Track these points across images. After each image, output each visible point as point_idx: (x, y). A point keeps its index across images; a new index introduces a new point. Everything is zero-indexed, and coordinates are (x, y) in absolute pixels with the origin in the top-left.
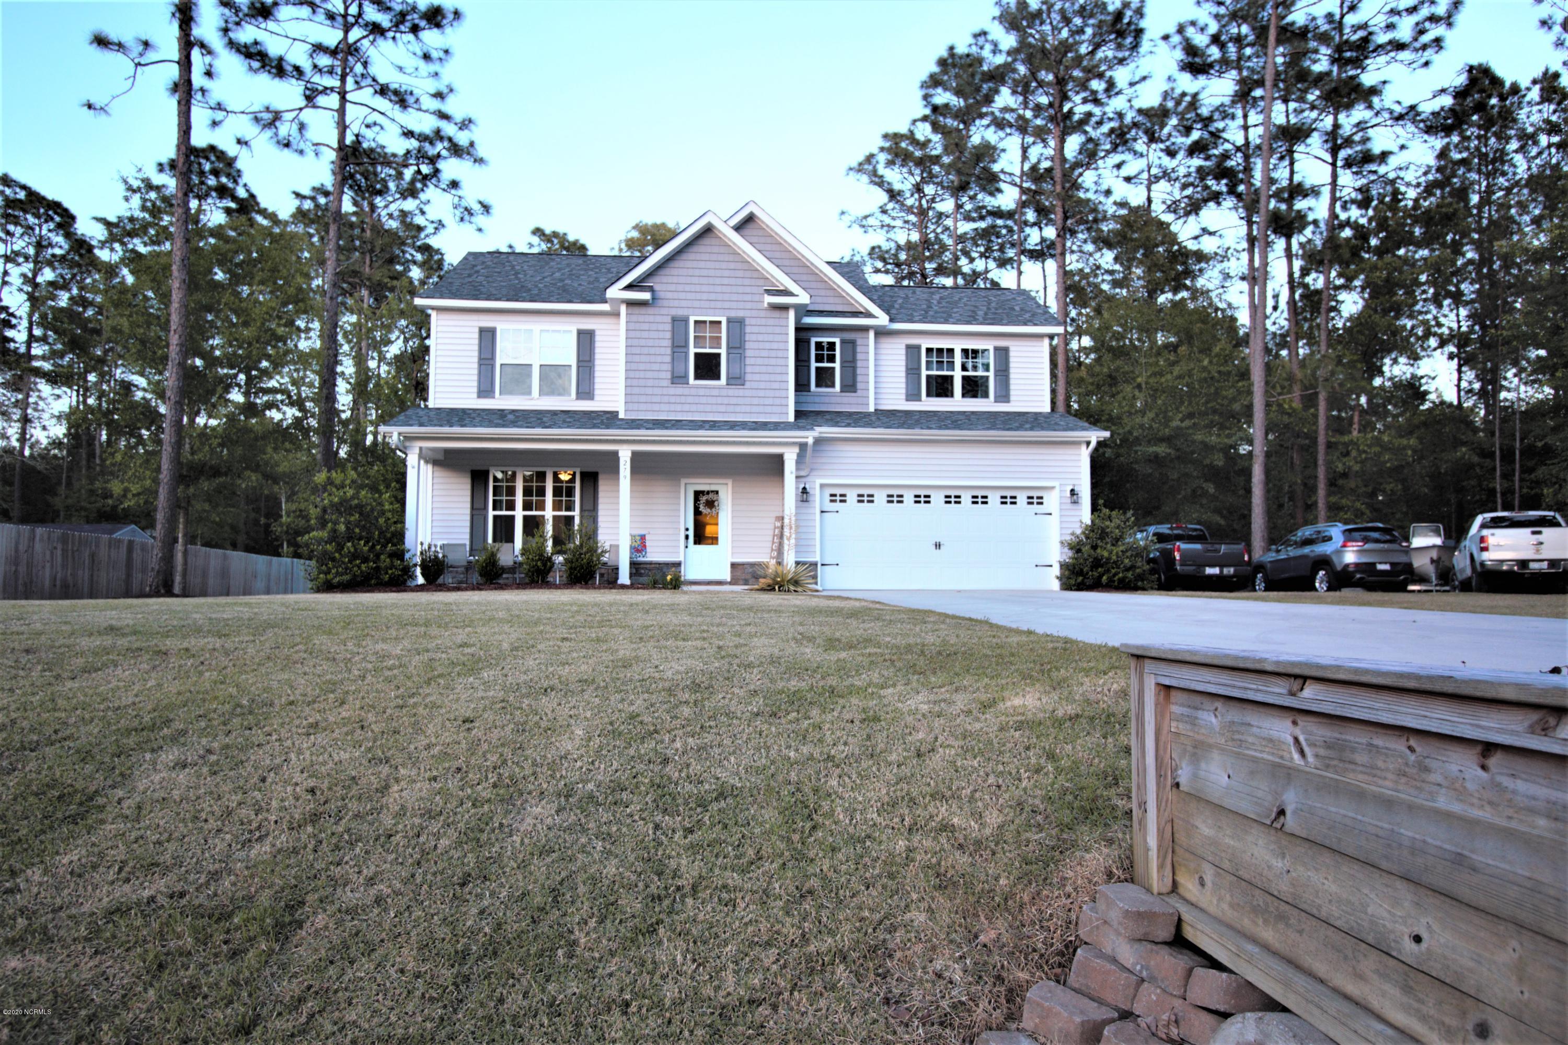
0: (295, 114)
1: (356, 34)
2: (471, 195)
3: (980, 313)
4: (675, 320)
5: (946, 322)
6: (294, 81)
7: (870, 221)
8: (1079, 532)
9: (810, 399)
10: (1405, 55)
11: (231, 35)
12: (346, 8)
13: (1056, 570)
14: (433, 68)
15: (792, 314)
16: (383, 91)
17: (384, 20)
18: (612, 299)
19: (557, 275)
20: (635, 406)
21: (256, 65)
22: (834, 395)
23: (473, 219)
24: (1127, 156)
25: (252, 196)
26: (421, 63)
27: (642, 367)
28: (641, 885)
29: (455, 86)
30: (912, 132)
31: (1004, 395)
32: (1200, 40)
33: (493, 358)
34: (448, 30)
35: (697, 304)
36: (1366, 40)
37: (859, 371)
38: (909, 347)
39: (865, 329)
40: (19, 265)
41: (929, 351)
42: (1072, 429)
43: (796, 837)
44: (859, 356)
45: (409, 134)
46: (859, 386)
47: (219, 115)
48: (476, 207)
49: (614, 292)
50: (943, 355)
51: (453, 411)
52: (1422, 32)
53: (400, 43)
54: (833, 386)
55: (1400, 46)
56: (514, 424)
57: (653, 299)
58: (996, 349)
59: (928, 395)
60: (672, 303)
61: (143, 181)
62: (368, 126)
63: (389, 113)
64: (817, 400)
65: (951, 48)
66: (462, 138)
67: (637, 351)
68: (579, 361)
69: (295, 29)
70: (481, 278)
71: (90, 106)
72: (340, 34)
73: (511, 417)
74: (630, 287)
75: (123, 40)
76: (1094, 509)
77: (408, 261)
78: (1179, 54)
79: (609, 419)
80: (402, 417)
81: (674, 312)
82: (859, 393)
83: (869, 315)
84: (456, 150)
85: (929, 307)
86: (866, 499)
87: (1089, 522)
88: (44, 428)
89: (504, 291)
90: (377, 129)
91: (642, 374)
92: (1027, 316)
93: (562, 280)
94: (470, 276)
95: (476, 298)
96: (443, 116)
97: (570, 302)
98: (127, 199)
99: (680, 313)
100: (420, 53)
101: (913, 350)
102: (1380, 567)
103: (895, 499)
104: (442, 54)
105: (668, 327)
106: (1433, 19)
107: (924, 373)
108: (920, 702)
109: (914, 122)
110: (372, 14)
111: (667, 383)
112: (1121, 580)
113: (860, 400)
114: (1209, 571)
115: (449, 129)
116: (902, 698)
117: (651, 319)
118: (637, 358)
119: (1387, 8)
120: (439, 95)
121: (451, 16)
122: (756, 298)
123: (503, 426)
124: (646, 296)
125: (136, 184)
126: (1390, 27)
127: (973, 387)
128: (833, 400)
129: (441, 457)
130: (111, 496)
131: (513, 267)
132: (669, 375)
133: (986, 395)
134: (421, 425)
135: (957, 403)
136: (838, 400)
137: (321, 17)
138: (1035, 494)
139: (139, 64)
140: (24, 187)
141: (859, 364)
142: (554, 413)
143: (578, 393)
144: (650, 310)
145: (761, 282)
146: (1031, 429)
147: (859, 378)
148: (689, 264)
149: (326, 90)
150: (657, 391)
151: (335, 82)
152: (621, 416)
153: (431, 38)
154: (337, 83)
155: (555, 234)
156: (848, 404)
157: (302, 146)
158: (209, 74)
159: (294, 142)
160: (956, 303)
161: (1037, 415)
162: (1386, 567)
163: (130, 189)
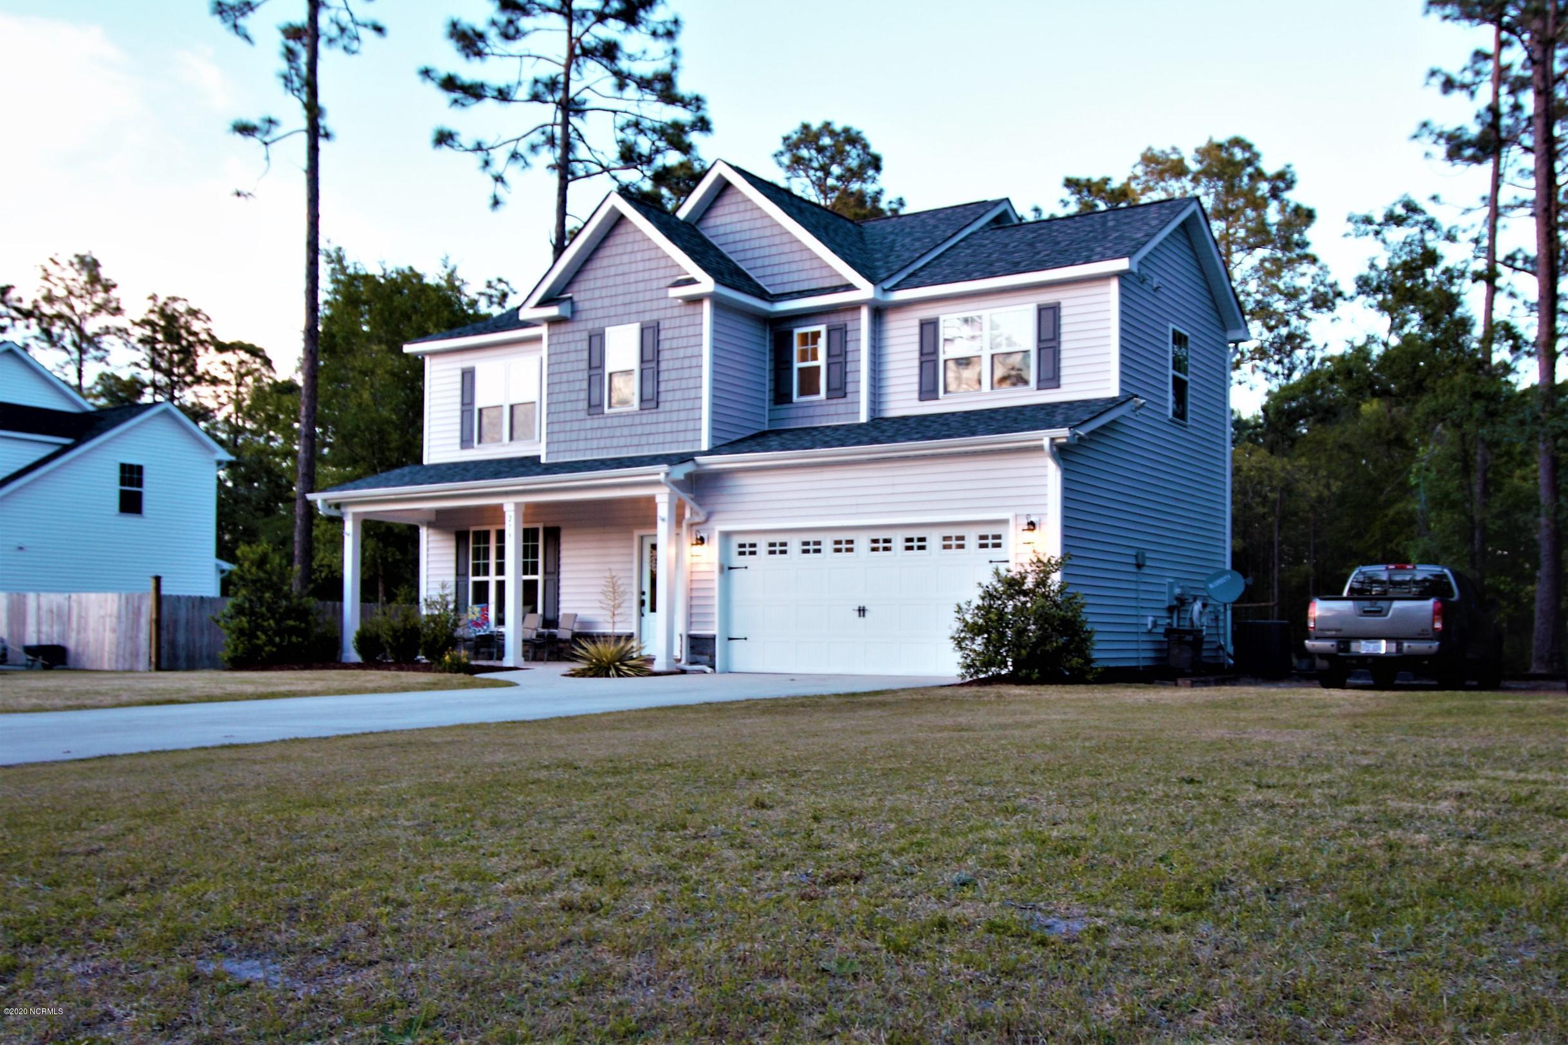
4: (592, 335)
9: (793, 413)
15: (707, 307)
20: (556, 447)
22: (820, 404)
27: (562, 398)
31: (1051, 377)
33: (472, 403)
35: (612, 312)
37: (849, 367)
38: (924, 323)
39: (854, 307)
44: (851, 346)
46: (850, 388)
49: (527, 312)
54: (817, 392)
57: (574, 312)
58: (1041, 308)
59: (947, 389)
60: (593, 314)
64: (800, 413)
67: (557, 379)
71: (238, 194)
74: (546, 302)
79: (535, 464)
81: (590, 325)
82: (850, 397)
83: (849, 287)
86: (778, 549)
91: (562, 407)
99: (596, 325)
101: (929, 325)
103: (811, 548)
105: (585, 345)
107: (941, 358)
111: (583, 415)
113: (850, 408)
117: (570, 337)
118: (557, 388)
122: (661, 294)
124: (555, 311)
128: (818, 411)
129: (433, 518)
132: (585, 405)
133: (1027, 380)
135: (984, 397)
136: (825, 410)
138: (990, 531)
141: (850, 357)
144: (568, 327)
145: (675, 271)
147: (850, 378)
148: (605, 262)
150: (576, 426)
152: (543, 460)
156: (836, 416)
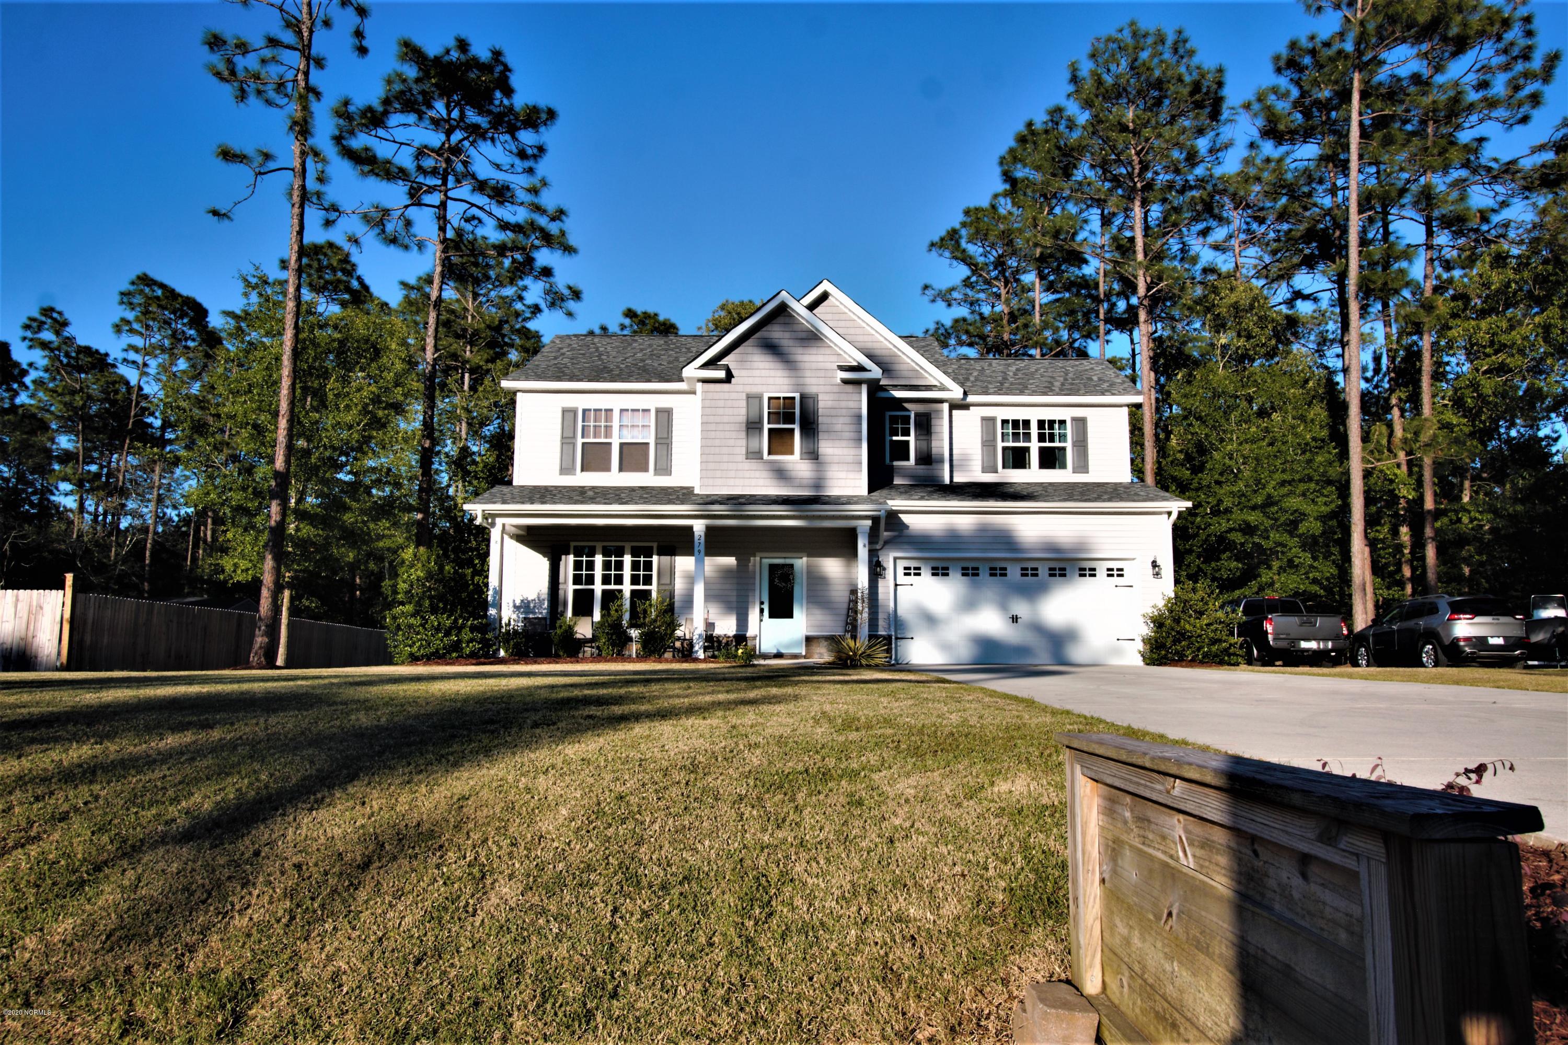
0: (400, 212)
1: (457, 136)
2: (561, 281)
3: (1057, 384)
4: (749, 397)
5: (1021, 393)
6: (401, 182)
7: (955, 295)
8: (1161, 604)
10: (1501, 113)
11: (344, 142)
12: (449, 113)
13: (1140, 646)
14: (527, 164)
15: (864, 388)
16: (481, 186)
17: (483, 121)
18: (688, 378)
19: (639, 355)
20: (711, 482)
21: (367, 168)
22: (908, 468)
23: (564, 304)
24: (1213, 223)
25: (366, 288)
26: (517, 162)
27: (717, 442)
28: (588, 968)
29: (548, 180)
30: (993, 207)
31: (1082, 466)
32: (1282, 106)
33: (574, 436)
34: (542, 129)
35: (770, 381)
36: (1456, 99)
37: (934, 444)
38: (984, 419)
39: (941, 401)
40: (156, 356)
41: (1005, 422)
42: (1152, 500)
43: (750, 924)
44: (933, 429)
45: (504, 226)
46: (934, 458)
47: (333, 216)
48: (566, 292)
49: (691, 371)
50: (1019, 427)
51: (536, 489)
52: (1517, 88)
53: (498, 144)
54: (908, 459)
55: (1492, 104)
56: (592, 500)
57: (728, 376)
58: (1074, 419)
59: (1004, 467)
60: (747, 381)
61: (260, 278)
62: (467, 220)
63: (486, 207)
65: (1030, 124)
66: (553, 228)
67: (713, 427)
68: (656, 438)
69: (401, 134)
70: (566, 360)
71: (215, 213)
72: (443, 137)
73: (590, 493)
74: (707, 365)
75: (245, 152)
76: (1177, 582)
77: (506, 344)
78: (1260, 122)
79: (683, 495)
80: (486, 495)
81: (749, 389)
82: (934, 465)
83: (943, 388)
84: (547, 239)
85: (1005, 379)
87: (1173, 595)
88: (175, 507)
89: (587, 372)
90: (475, 222)
91: (717, 450)
92: (1105, 386)
93: (643, 360)
94: (555, 358)
95: (559, 379)
96: (538, 209)
97: (649, 381)
98: (246, 295)
99: (754, 390)
100: (515, 150)
101: (988, 421)
102: (1492, 641)
103: (970, 572)
104: (535, 151)
105: (744, 403)
106: (1526, 75)
107: (1000, 445)
108: (907, 786)
109: (996, 196)
110: (473, 117)
111: (742, 458)
112: (1206, 655)
113: (935, 473)
114: (1304, 645)
115: (543, 221)
116: (892, 782)
117: (727, 395)
118: (713, 434)
119: (1477, 66)
120: (534, 191)
121: (544, 116)
122: (829, 374)
123: (582, 503)
124: (721, 374)
125: (254, 281)
126: (1483, 85)
127: (1050, 459)
128: (909, 473)
129: (524, 533)
130: (223, 571)
131: (597, 349)
132: (744, 451)
133: (1063, 466)
134: (504, 502)
135: (1033, 474)
136: (916, 473)
137: (427, 122)
138: (1115, 565)
139: (260, 173)
140: (162, 286)
141: (934, 436)
142: (632, 490)
143: (655, 469)
144: (725, 387)
145: (834, 358)
146: (1110, 500)
147: (934, 451)
149: (431, 190)
150: (732, 466)
151: (436, 182)
152: (696, 491)
153: (527, 137)
154: (439, 182)
155: (646, 315)
156: (924, 478)
157: (407, 241)
158: (321, 180)
159: (400, 238)
160: (1033, 374)
161: (1116, 486)
162: (1500, 641)
163: (248, 284)
